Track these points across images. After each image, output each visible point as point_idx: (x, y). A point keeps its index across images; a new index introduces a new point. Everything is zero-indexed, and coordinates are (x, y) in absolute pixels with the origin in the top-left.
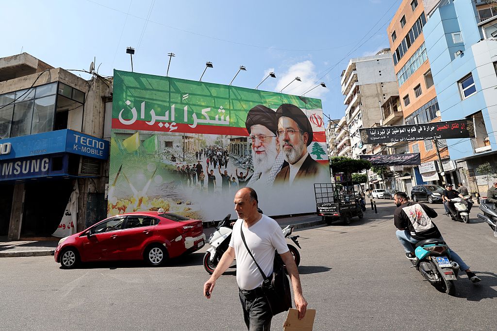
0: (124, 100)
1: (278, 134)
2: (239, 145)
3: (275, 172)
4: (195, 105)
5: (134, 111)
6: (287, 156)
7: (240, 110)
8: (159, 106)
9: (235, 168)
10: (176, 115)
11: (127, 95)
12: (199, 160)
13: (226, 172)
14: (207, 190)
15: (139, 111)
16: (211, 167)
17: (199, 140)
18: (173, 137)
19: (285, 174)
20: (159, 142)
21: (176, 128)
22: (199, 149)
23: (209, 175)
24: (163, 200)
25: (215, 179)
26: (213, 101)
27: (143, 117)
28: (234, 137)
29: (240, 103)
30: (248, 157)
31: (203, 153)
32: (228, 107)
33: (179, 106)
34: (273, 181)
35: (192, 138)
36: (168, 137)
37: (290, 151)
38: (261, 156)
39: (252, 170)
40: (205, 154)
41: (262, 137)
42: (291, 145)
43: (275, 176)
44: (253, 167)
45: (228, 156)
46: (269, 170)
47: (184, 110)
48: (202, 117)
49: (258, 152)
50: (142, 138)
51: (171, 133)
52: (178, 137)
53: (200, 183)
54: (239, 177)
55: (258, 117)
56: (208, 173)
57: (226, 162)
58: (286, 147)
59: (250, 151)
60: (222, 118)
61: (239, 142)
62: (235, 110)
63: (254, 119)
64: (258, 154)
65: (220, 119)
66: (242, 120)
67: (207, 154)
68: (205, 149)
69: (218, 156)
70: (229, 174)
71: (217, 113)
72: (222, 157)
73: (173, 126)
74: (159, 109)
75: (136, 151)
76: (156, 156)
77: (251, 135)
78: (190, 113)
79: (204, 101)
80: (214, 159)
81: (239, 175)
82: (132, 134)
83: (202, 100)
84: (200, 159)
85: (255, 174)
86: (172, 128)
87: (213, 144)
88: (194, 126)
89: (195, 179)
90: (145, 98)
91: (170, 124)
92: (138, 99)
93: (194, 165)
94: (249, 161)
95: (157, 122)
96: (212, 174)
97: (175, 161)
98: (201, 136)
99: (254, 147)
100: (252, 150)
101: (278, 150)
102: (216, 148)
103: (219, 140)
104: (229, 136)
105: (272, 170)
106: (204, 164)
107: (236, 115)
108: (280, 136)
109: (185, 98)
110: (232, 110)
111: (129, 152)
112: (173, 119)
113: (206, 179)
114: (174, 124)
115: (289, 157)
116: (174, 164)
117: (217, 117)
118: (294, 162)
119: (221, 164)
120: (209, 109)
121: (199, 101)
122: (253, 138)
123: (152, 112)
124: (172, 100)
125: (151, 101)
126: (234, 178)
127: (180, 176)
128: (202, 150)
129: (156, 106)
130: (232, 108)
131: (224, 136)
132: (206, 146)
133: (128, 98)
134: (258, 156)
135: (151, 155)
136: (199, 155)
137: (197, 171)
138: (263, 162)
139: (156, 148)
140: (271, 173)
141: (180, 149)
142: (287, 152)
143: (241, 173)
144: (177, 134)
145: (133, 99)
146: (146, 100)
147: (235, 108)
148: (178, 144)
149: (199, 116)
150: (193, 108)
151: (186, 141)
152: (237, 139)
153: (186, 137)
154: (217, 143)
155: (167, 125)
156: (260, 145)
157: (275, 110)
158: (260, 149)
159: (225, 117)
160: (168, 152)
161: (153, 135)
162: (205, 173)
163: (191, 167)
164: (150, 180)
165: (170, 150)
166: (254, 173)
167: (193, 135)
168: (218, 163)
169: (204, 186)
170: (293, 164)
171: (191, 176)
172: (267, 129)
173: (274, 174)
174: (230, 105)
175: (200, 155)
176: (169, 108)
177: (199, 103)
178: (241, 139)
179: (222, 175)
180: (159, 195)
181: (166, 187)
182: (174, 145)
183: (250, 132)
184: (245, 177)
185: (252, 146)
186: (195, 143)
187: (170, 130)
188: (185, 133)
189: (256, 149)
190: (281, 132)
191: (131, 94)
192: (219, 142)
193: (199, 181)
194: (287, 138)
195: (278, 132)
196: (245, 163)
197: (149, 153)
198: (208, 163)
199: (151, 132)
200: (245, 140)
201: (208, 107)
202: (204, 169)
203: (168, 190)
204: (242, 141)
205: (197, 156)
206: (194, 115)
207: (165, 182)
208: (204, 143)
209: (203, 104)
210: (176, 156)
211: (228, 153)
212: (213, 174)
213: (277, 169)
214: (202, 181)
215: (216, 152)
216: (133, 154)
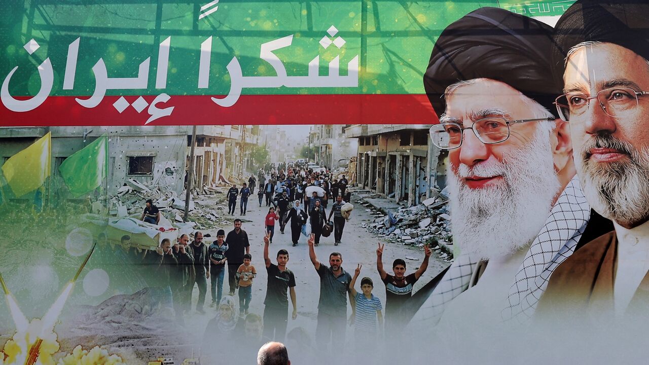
0: (23, 39)
1: (566, 110)
2: (393, 158)
3: (549, 257)
4: (238, 33)
5: (45, 70)
6: (606, 194)
7: (405, 34)
8: (122, 46)
9: (373, 244)
10: (174, 71)
11: (31, 25)
12: (237, 214)
13: (335, 258)
14: (260, 325)
15: (59, 68)
16: (283, 239)
17: (242, 146)
18: (155, 142)
19: (591, 267)
20: (111, 160)
21: (168, 111)
22: (239, 176)
23: (272, 270)
24: (105, 352)
25: (292, 283)
26: (304, 12)
27: (69, 84)
28: (374, 129)
29: (406, 8)
30: (428, 202)
31: (257, 190)
32: (357, 27)
33: (184, 42)
34: (539, 294)
35: (219, 140)
36: (142, 141)
37: (620, 172)
38: (486, 196)
39: (443, 249)
40: (260, 195)
41: (494, 125)
42: (623, 151)
43: (548, 275)
44: (450, 240)
45: (347, 198)
46: (519, 252)
47: (198, 53)
48: (262, 69)
49: (475, 182)
50: (59, 151)
51: (151, 128)
52: (173, 141)
53: (235, 299)
54: (387, 279)
55: (478, 50)
56: (267, 260)
57: (340, 222)
58: (598, 158)
59: (441, 181)
60: (334, 64)
61: (395, 148)
62: (386, 34)
64: (473, 187)
65: (324, 71)
66: (410, 66)
67: (269, 195)
68: (262, 178)
69: (308, 202)
70: (348, 267)
71: (316, 50)
72: (324, 203)
73: (160, 105)
74: (120, 57)
75: (38, 192)
76: (97, 205)
77: (445, 118)
78: (220, 60)
79: (270, 18)
80: (294, 211)
81: (389, 269)
82: (31, 140)
83: (263, 13)
84: (243, 212)
85: (460, 267)
86: (156, 113)
87: (292, 158)
88: (228, 102)
89: (221, 282)
90: (81, 29)
91: (149, 99)
92: (63, 33)
93: (221, 233)
94: (434, 217)
95: (111, 98)
96: (282, 264)
97: (155, 220)
98: (253, 132)
99: (457, 162)
100: (450, 174)
101: (562, 173)
102: (303, 173)
103: (317, 143)
104: (356, 129)
105: (535, 249)
106: (255, 229)
107: (387, 51)
108: (572, 118)
109: (207, 14)
110: (373, 35)
111: (18, 195)
112: (161, 83)
113: (260, 283)
114: (164, 98)
115: (616, 196)
116: (151, 230)
117: (315, 63)
118: (638, 216)
119: (319, 231)
120: (287, 41)
121: (255, 17)
122: (456, 129)
123: (99, 69)
124: (164, 26)
125: (98, 36)
126: (367, 282)
127: (167, 271)
128: (252, 181)
129: (112, 48)
130: (371, 28)
131: (337, 128)
132: (269, 168)
133: (35, 33)
135: (80, 201)
136: (239, 198)
137: (227, 254)
138: (492, 221)
139: (99, 180)
141: (176, 182)
142: (603, 180)
143: (399, 263)
144: (171, 130)
145: (46, 34)
146: (84, 34)
147: (383, 28)
148: (172, 164)
149: (250, 65)
150: (233, 41)
151: (199, 151)
152: (387, 136)
153: (201, 140)
154: (309, 154)
155: (140, 105)
156: (483, 153)
157: (551, 21)
158: (481, 171)
159: (345, 60)
160: (137, 191)
161: (95, 138)
162: (257, 263)
163: (208, 242)
164: (70, 286)
165: (142, 183)
166: (455, 263)
167: (225, 130)
168: (308, 227)
169: (250, 310)
170: (632, 225)
171: (207, 272)
172: (516, 92)
173: (540, 268)
174: (364, 19)
175: (244, 200)
176: (153, 52)
177: (253, 24)
178: (405, 137)
179: (322, 270)
180: (93, 337)
181: (118, 309)
182: (158, 167)
183: (441, 108)
184: (412, 279)
185: (447, 161)
186: (228, 159)
187: (150, 120)
188: (198, 127)
189: (464, 171)
190: (576, 100)
191: (43, 22)
192: (317, 149)
193: (232, 290)
194: (607, 124)
195: (563, 101)
196: (415, 224)
197: (77, 196)
198: (270, 227)
199: (89, 128)
200: (422, 137)
201: (282, 34)
202: (255, 249)
203: (124, 318)
204: (405, 143)
205: (232, 202)
206: (234, 67)
207: (117, 293)
208: (260, 155)
209: (267, 26)
210: (160, 203)
211: (349, 189)
212: (289, 266)
214: (245, 292)
215: (304, 187)
216: (28, 200)
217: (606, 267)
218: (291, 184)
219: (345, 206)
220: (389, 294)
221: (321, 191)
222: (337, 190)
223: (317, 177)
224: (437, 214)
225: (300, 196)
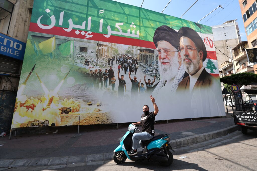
0: (45, 8)
1: (180, 50)
2: (147, 56)
3: (178, 81)
4: (110, 19)
5: (53, 18)
6: (188, 68)
7: (149, 27)
8: (77, 16)
9: (143, 75)
10: (93, 26)
11: (47, 4)
12: (111, 65)
13: (135, 78)
14: (117, 93)
15: (57, 19)
16: (122, 72)
17: (112, 48)
18: (88, 44)
19: (185, 83)
20: (75, 47)
21: (91, 36)
22: (111, 56)
23: (120, 80)
24: (74, 100)
25: (125, 83)
26: (126, 18)
27: (61, 24)
28: (143, 48)
29: (149, 22)
30: (155, 66)
31: (115, 59)
32: (138, 24)
33: (95, 19)
34: (176, 88)
35: (106, 46)
36: (84, 43)
37: (190, 64)
38: (166, 66)
39: (158, 77)
40: (116, 61)
41: (167, 51)
42: (190, 60)
43: (178, 84)
44: (159, 75)
45: (137, 64)
46: (173, 79)
47: (99, 22)
48: (116, 29)
49: (164, 63)
50: (58, 42)
51: (86, 40)
52: (93, 44)
53: (111, 86)
54: (147, 83)
55: (164, 34)
56: (119, 77)
57: (136, 69)
58: (186, 61)
59: (157, 62)
60: (133, 32)
61: (147, 53)
62: (145, 27)
63: (160, 36)
64: (163, 64)
65: (131, 33)
66: (150, 35)
67: (119, 61)
68: (117, 57)
69: (128, 64)
70: (138, 80)
71: (129, 27)
72: (132, 64)
73: (89, 34)
74: (77, 19)
75: (51, 54)
76: (71, 59)
77: (157, 48)
78: (105, 25)
79: (117, 17)
80: (125, 66)
81: (147, 81)
82: (49, 38)
83: (116, 16)
84: (112, 65)
85: (161, 82)
86: (88, 36)
87: (124, 53)
88: (108, 36)
89: (107, 82)
90: (64, 9)
91: (86, 32)
92: (58, 9)
93: (106, 70)
94: (156, 70)
95: (74, 30)
96: (122, 78)
97: (88, 65)
98: (114, 45)
99: (160, 58)
100: (159, 60)
101: (180, 63)
102: (127, 57)
103: (130, 50)
104: (139, 48)
105: (175, 79)
106: (115, 69)
107: (145, 31)
108: (181, 52)
109: (101, 13)
110: (142, 26)
111: (44, 54)
112: (89, 28)
113: (117, 83)
114: (90, 33)
115: (189, 69)
116: (87, 67)
117: (129, 30)
118: (193, 73)
119: (131, 71)
120: (122, 24)
121: (114, 16)
122: (160, 51)
123: (70, 21)
124: (89, 13)
125: (70, 12)
126: (142, 84)
127: (92, 78)
128: (114, 57)
129: (74, 16)
130: (141, 25)
131: (134, 47)
132: (118, 54)
133: (48, 7)
134: (163, 66)
135: (65, 57)
136: (111, 61)
137: (108, 75)
138: (167, 72)
139: (71, 52)
140: (174, 81)
141: (94, 55)
142: (187, 65)
143: (149, 80)
144: (92, 41)
145: (53, 8)
146: (65, 11)
147: (144, 25)
148: (93, 50)
149: (113, 28)
150: (108, 21)
151: (100, 48)
152: (146, 50)
153: (101, 45)
154: (128, 52)
155: (83, 33)
156: (165, 57)
157: (177, 31)
159: (136, 31)
160: (83, 56)
161: (69, 40)
163: (103, 72)
164: (63, 81)
165: (84, 54)
166: (161, 80)
167: (107, 43)
168: (128, 70)
169: (115, 90)
170: (192, 75)
171: (103, 79)
172: (171, 45)
173: (177, 83)
174: (140, 22)
175: (112, 62)
176: (86, 20)
177: (113, 18)
178: (150, 51)
179: (132, 80)
180: (70, 96)
181: (78, 88)
182: (89, 51)
183: (157, 46)
184: (152, 84)
185: (158, 58)
186: (108, 51)
187: (86, 38)
188: (100, 42)
189: (162, 60)
190: (182, 48)
191: (52, 4)
192: (130, 51)
193: (110, 84)
194: (187, 54)
195: (180, 48)
196: (152, 71)
197: (64, 56)
198: (119, 69)
199: (68, 37)
200: (153, 52)
201: (121, 22)
202: (116, 74)
203: (80, 91)
204: (149, 52)
205: (109, 62)
206: (109, 28)
207: (77, 84)
208: (116, 51)
209: (117, 19)
210: (89, 60)
211: (138, 62)
212: (124, 79)
213: (179, 78)
214: (113, 85)
215: (127, 60)
216: (48, 55)
217: (188, 83)
218: (124, 59)
219: (137, 66)
220: (147, 87)
221: (131, 62)
222: (135, 61)
223: (130, 58)
224: (157, 69)
225: (126, 62)
